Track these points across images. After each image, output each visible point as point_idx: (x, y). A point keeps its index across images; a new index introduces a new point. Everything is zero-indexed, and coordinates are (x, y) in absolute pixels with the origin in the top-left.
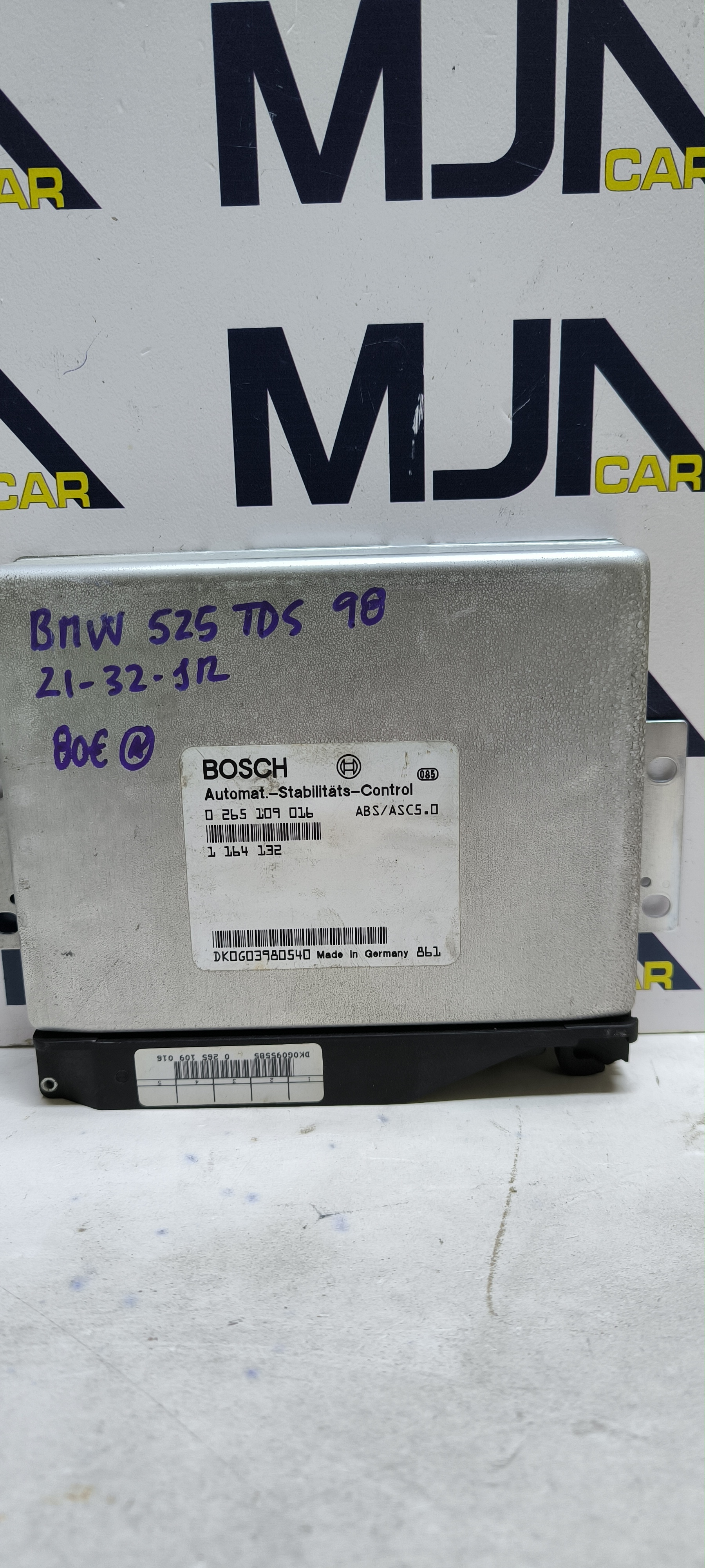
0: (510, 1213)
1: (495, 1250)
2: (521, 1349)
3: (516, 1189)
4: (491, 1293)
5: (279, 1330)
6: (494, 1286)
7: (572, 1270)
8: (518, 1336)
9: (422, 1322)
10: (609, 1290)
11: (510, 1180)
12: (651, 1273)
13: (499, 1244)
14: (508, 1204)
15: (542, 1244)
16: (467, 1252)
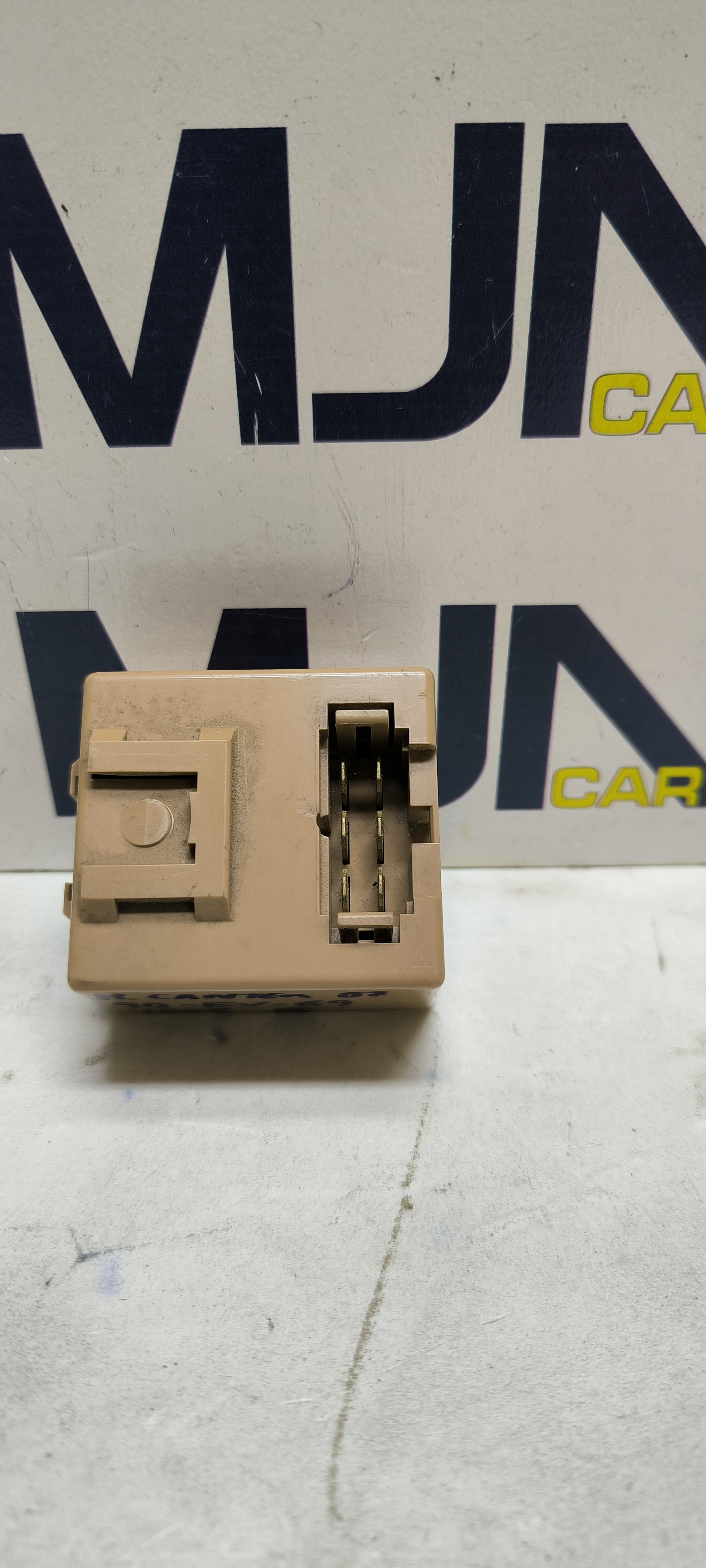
0: (395, 1256)
1: (359, 1349)
3: (411, 1202)
4: (338, 1462)
6: (347, 1441)
7: (485, 1405)
9: (208, 1533)
10: (542, 1459)
11: (404, 1179)
12: (620, 1415)
13: (368, 1335)
14: (394, 1237)
15: (440, 1337)
16: (311, 1352)
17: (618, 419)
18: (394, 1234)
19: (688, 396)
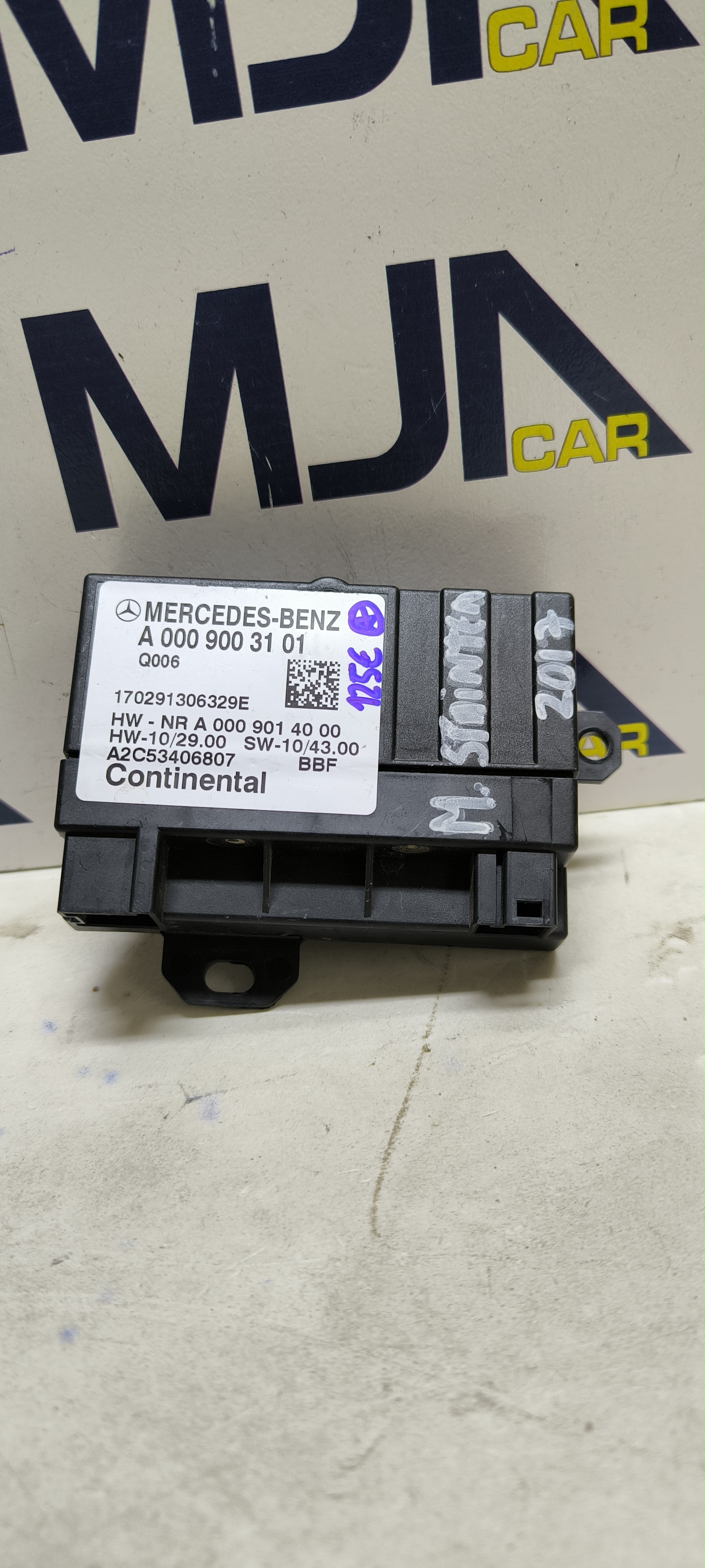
0: (417, 1082)
1: (391, 1138)
2: (403, 1286)
3: (429, 1048)
4: (377, 1204)
5: (111, 1269)
6: (383, 1192)
7: (483, 1164)
8: (401, 1267)
9: (286, 1250)
10: (525, 1192)
11: (424, 1034)
12: (582, 1163)
13: (398, 1130)
14: (417, 1070)
15: (450, 1127)
16: (357, 1142)
17: (534, 459)
18: (417, 1068)
19: (583, 437)
